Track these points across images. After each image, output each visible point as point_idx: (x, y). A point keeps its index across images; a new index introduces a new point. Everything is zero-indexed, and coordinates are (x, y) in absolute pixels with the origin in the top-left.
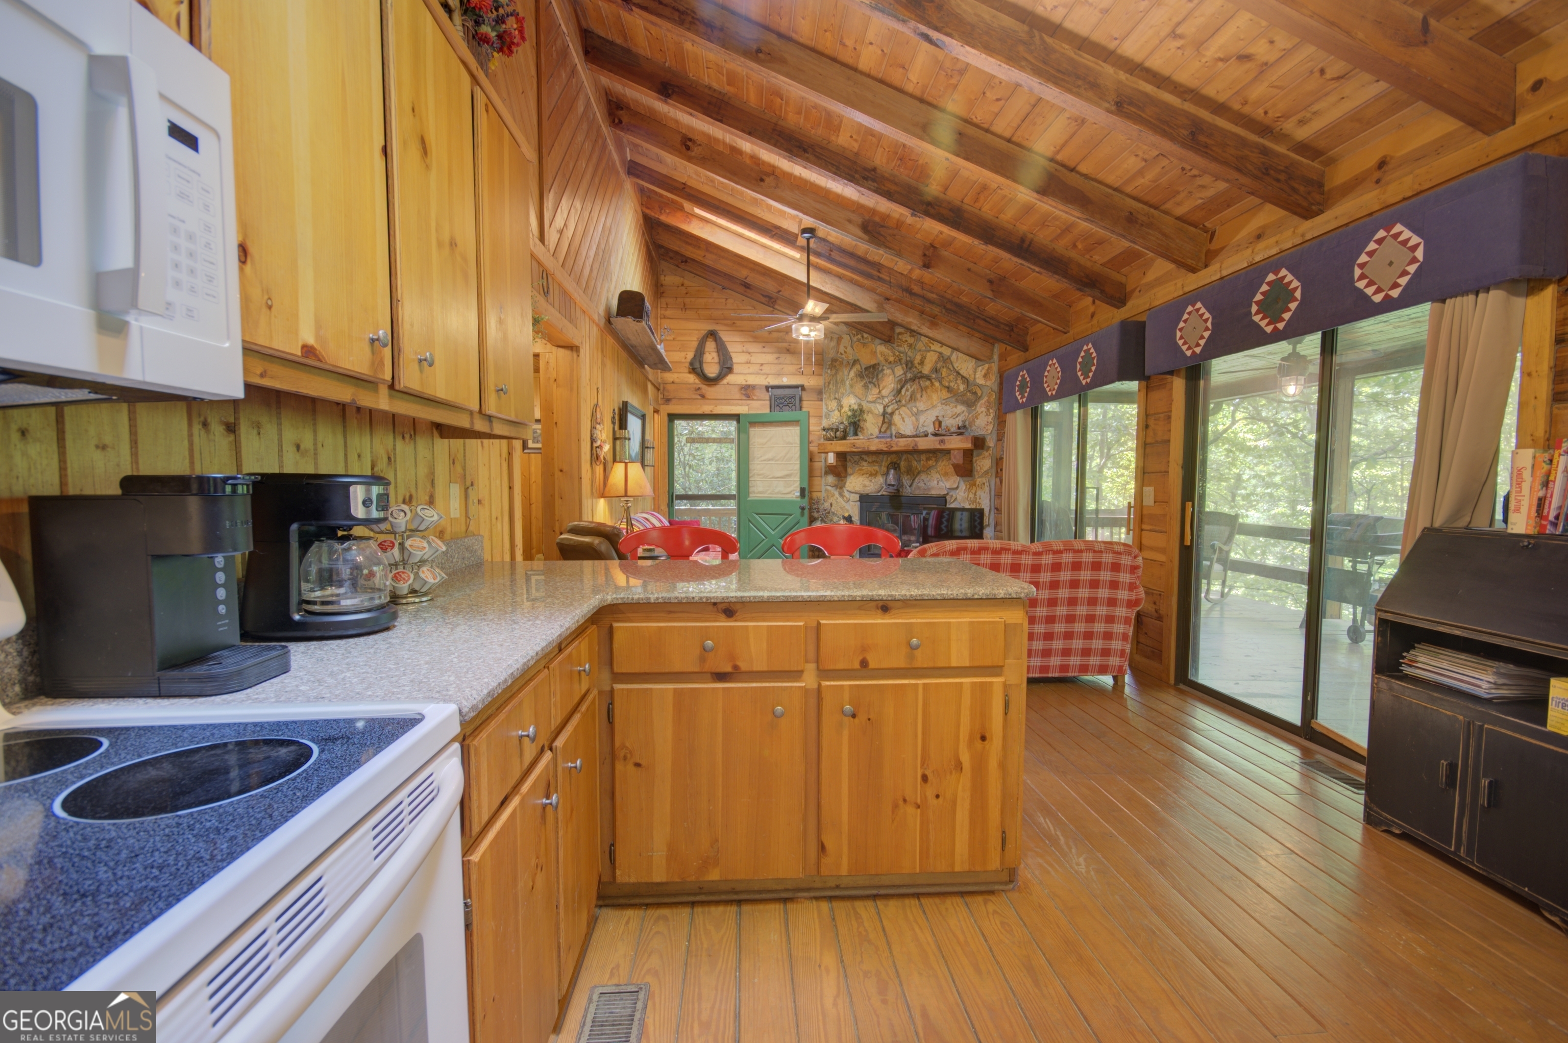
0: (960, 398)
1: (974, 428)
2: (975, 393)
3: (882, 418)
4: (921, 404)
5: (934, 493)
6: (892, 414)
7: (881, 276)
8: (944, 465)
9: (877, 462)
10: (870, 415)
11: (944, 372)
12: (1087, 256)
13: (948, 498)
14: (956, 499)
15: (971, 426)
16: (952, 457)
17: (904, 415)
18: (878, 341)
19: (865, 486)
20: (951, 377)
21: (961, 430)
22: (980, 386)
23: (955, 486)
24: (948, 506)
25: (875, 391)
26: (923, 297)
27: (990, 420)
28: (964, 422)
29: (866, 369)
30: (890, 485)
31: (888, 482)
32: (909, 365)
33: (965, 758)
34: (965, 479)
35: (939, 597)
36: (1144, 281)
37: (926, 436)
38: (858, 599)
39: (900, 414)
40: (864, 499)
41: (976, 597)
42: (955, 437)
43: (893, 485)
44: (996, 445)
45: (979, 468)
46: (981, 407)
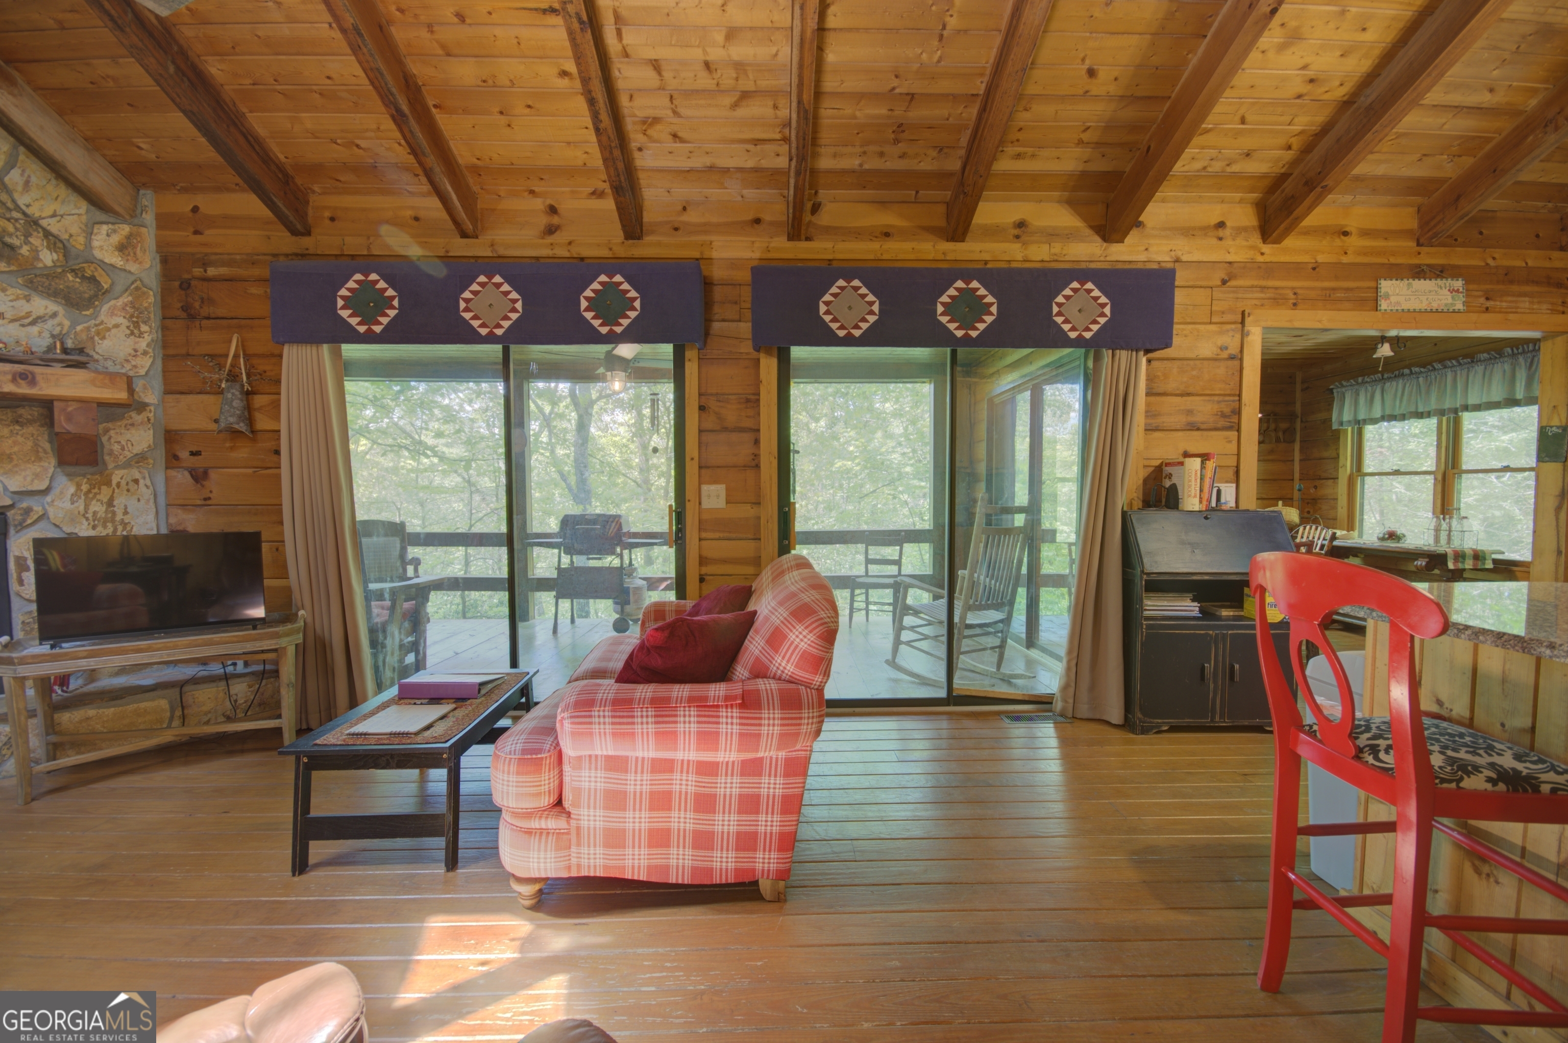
0: (40, 282)
14: (43, 517)
16: (61, 418)
21: (75, 357)
22: (104, 267)
23: (38, 486)
27: (143, 344)
34: (74, 471)
36: (685, 219)
42: (60, 370)
44: (162, 402)
45: (116, 447)
46: (112, 314)
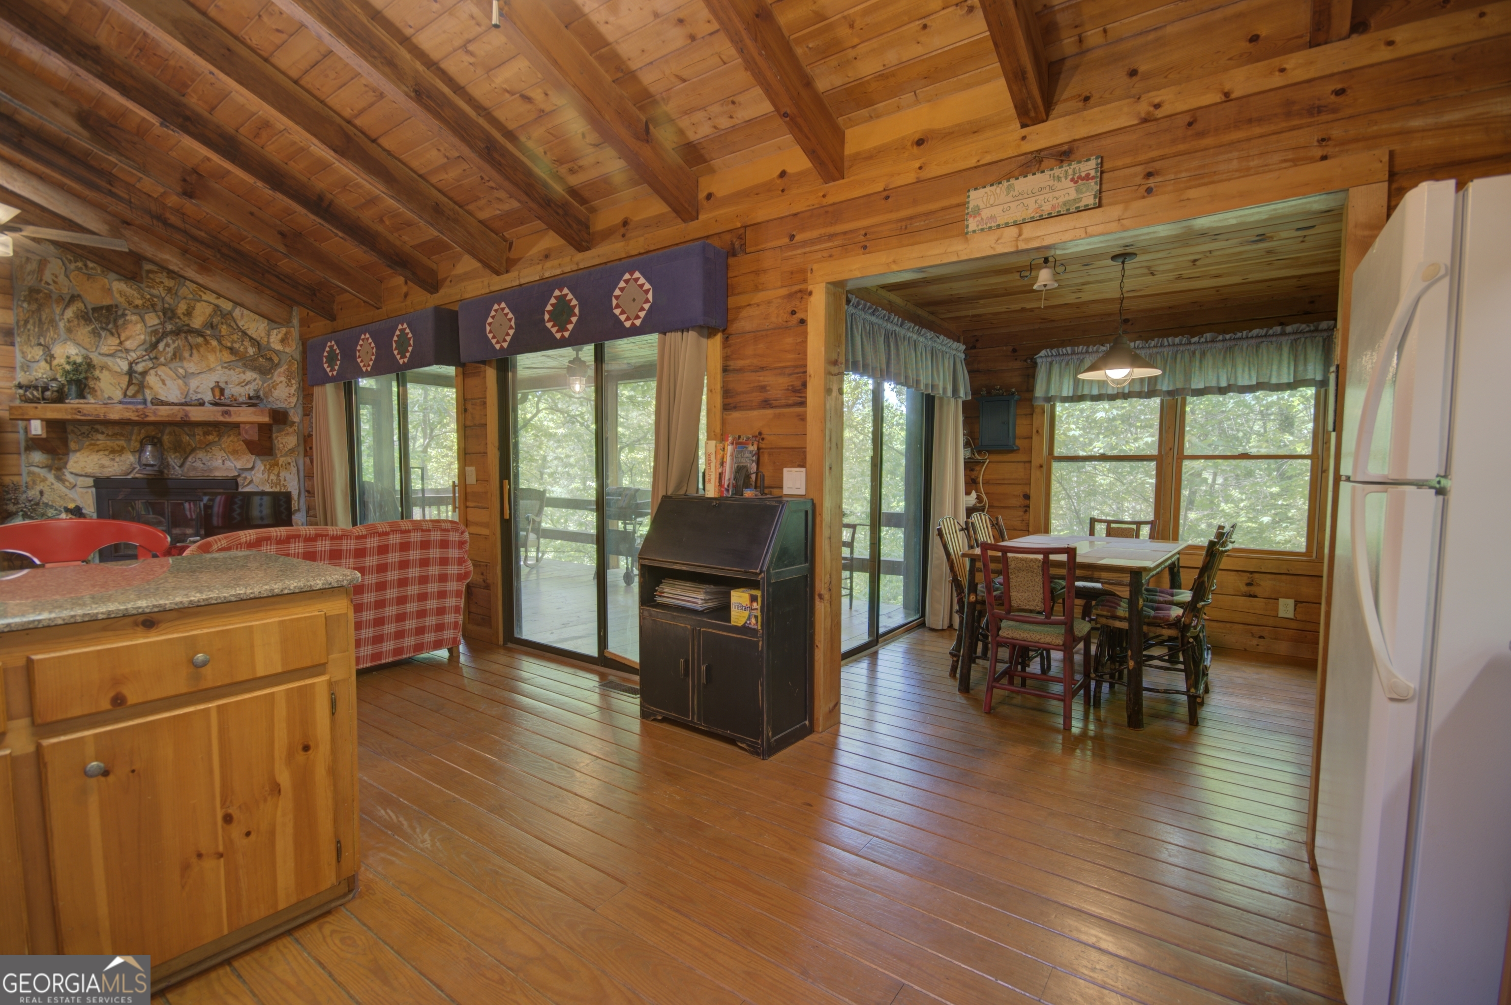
0: (249, 363)
1: (271, 399)
2: (271, 359)
3: (127, 378)
4: (192, 365)
5: (218, 474)
6: (144, 374)
7: (113, 190)
8: (228, 441)
9: (122, 435)
10: (106, 373)
11: (224, 329)
12: (396, 235)
13: (240, 480)
14: (251, 482)
15: (267, 397)
16: (243, 432)
17: (164, 377)
18: (112, 276)
19: (103, 466)
20: (235, 337)
21: (254, 401)
22: (276, 352)
23: (250, 466)
24: (240, 490)
25: (113, 341)
26: (185, 232)
27: (292, 391)
28: (257, 391)
29: (95, 310)
30: (146, 465)
31: (144, 461)
32: (169, 314)
33: (284, 778)
34: (262, 458)
35: (233, 599)
36: (454, 272)
37: (202, 404)
38: (100, 617)
39: (157, 375)
40: (102, 485)
41: (286, 591)
42: (244, 408)
43: (152, 466)
44: (302, 421)
45: (281, 446)
46: (279, 376)
